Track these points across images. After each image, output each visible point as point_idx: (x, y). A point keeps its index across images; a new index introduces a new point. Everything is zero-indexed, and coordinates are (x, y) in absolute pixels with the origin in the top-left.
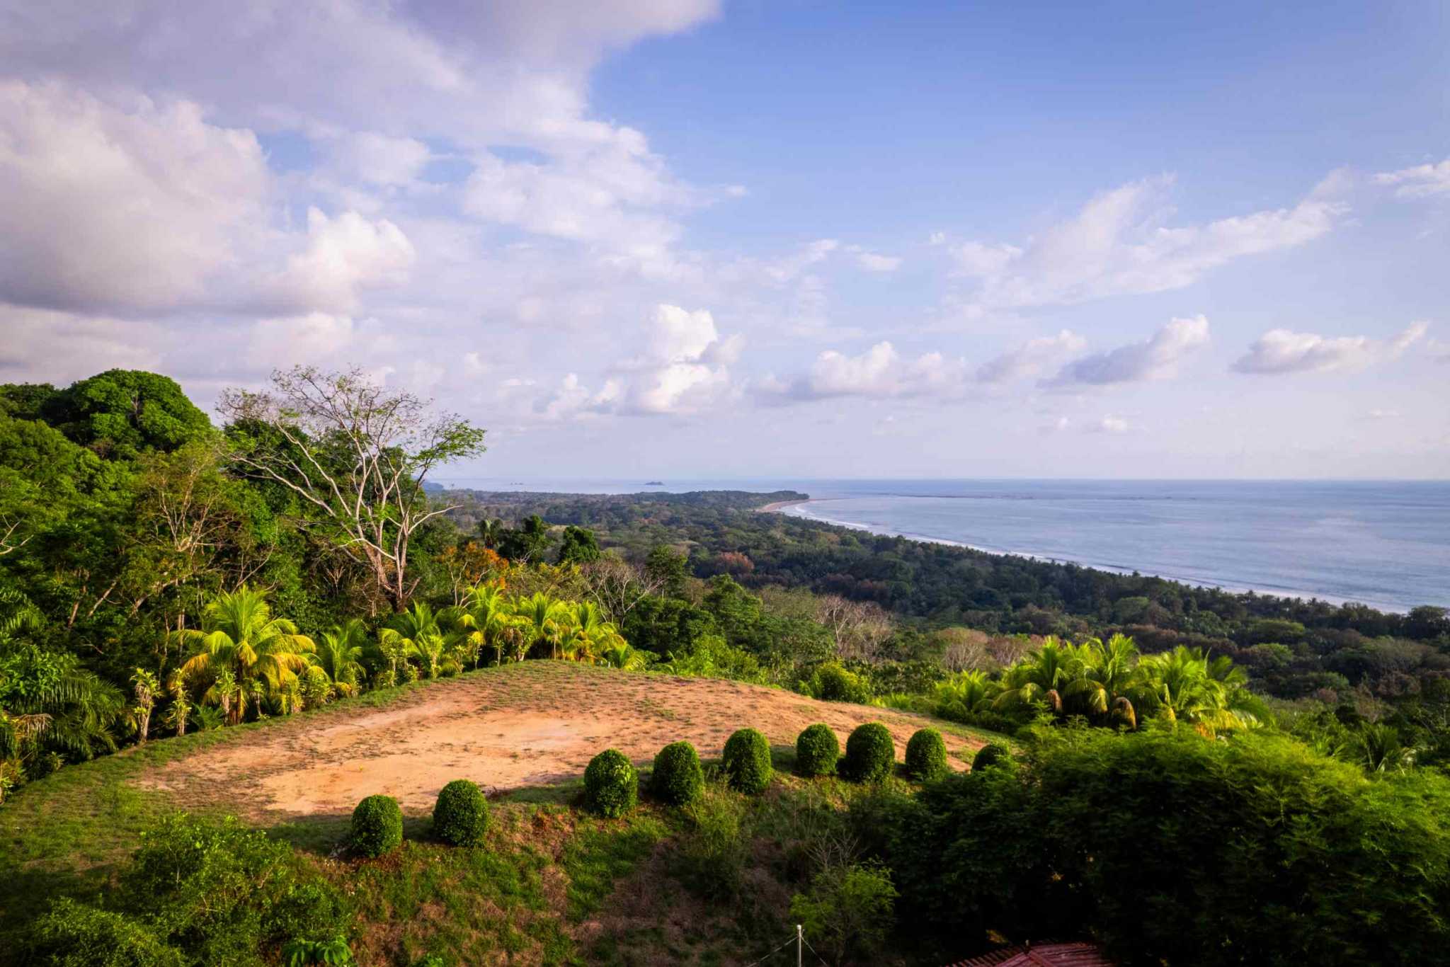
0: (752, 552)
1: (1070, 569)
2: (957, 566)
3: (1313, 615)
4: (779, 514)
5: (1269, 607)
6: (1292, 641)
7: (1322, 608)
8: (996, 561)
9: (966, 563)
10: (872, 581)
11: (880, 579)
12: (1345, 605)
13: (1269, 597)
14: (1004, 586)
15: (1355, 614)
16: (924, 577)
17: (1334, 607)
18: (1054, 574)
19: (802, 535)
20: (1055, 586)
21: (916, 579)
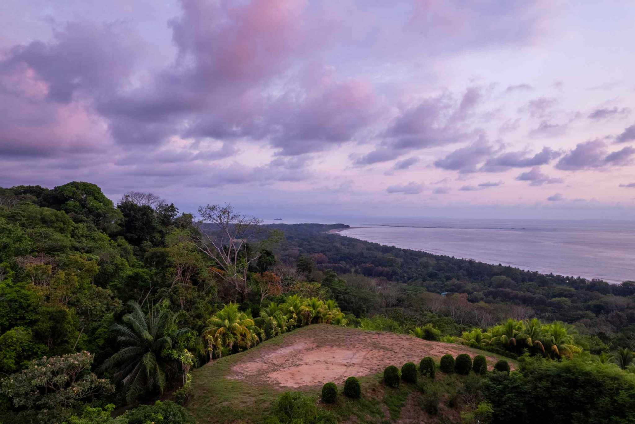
0: (327, 253)
1: (471, 262)
2: (420, 260)
3: (579, 284)
4: (337, 235)
5: (560, 280)
6: (570, 296)
7: (583, 281)
8: (437, 258)
9: (424, 259)
10: (382, 267)
11: (386, 267)
12: (593, 280)
13: (559, 276)
14: (441, 270)
15: (597, 284)
16: (405, 266)
17: (588, 281)
18: (463, 265)
19: (348, 245)
20: (464, 270)
21: (402, 266)
